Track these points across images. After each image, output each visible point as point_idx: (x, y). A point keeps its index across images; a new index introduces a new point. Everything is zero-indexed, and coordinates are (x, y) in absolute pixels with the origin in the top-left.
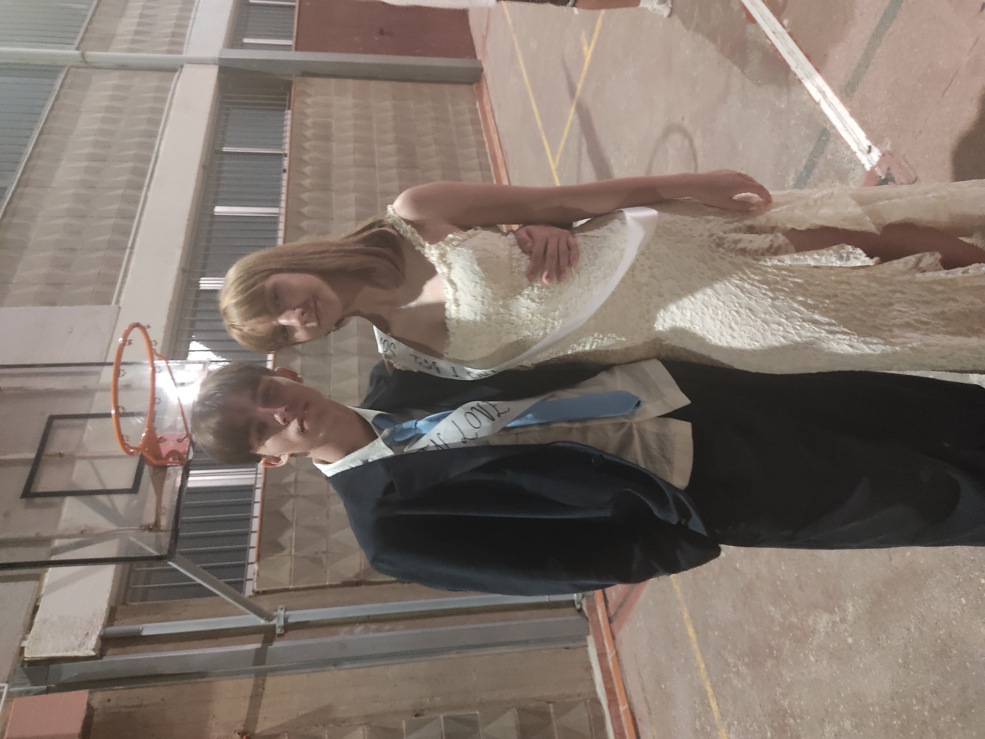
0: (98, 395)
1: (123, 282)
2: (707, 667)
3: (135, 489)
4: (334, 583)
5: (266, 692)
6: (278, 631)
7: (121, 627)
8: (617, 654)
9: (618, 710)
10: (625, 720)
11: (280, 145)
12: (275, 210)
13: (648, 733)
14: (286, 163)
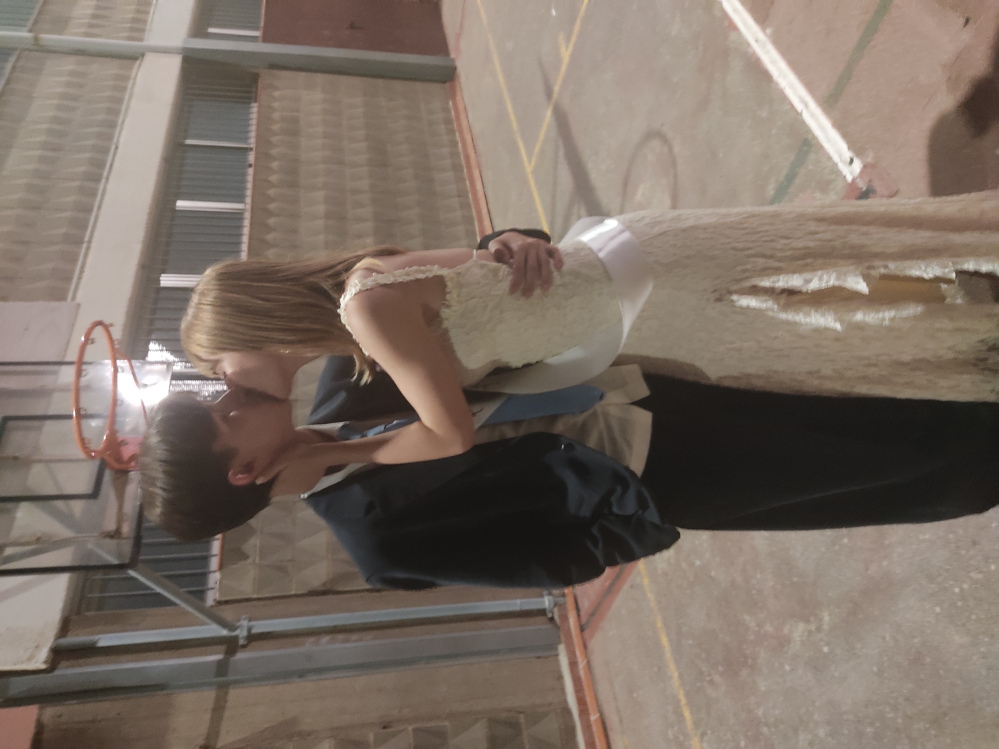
0: (57, 396)
1: (80, 278)
2: (681, 676)
3: (94, 494)
4: (299, 593)
5: (228, 704)
6: (242, 642)
7: (75, 638)
8: (588, 663)
9: (588, 720)
10: (596, 729)
11: (246, 139)
12: (239, 206)
13: (619, 743)
14: (251, 158)
